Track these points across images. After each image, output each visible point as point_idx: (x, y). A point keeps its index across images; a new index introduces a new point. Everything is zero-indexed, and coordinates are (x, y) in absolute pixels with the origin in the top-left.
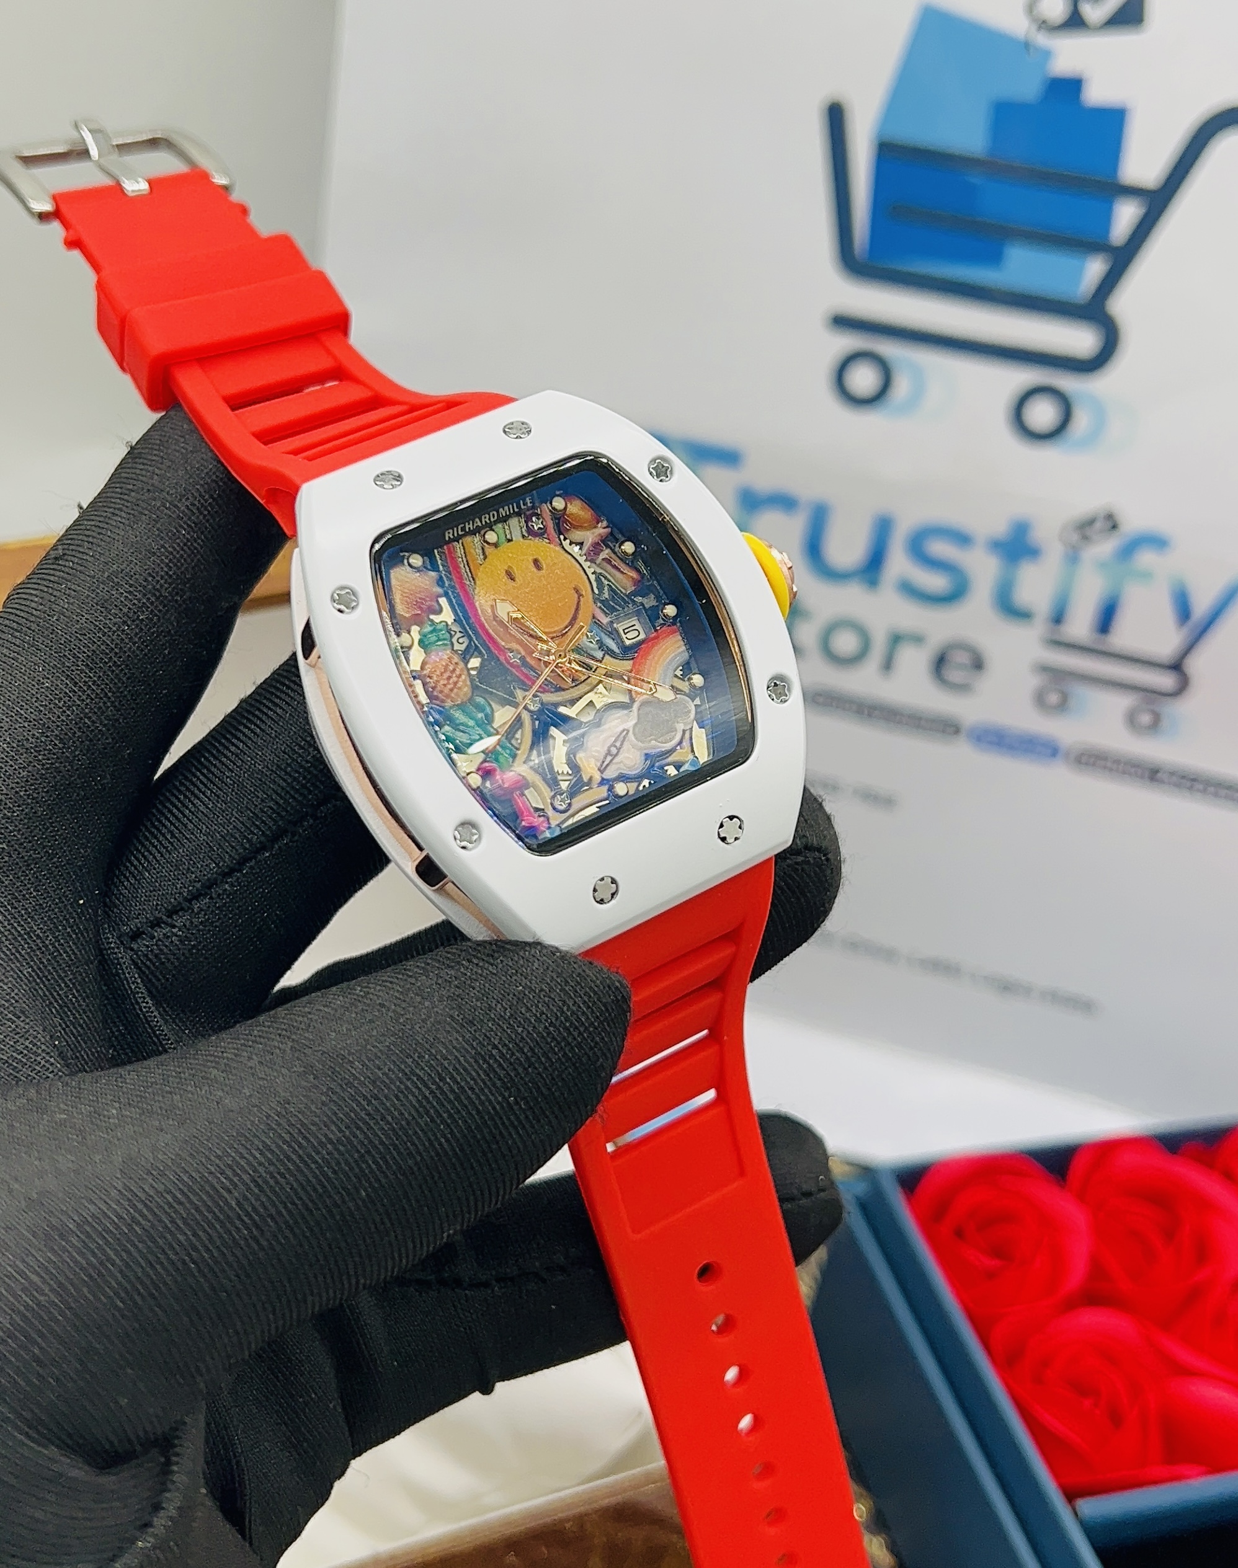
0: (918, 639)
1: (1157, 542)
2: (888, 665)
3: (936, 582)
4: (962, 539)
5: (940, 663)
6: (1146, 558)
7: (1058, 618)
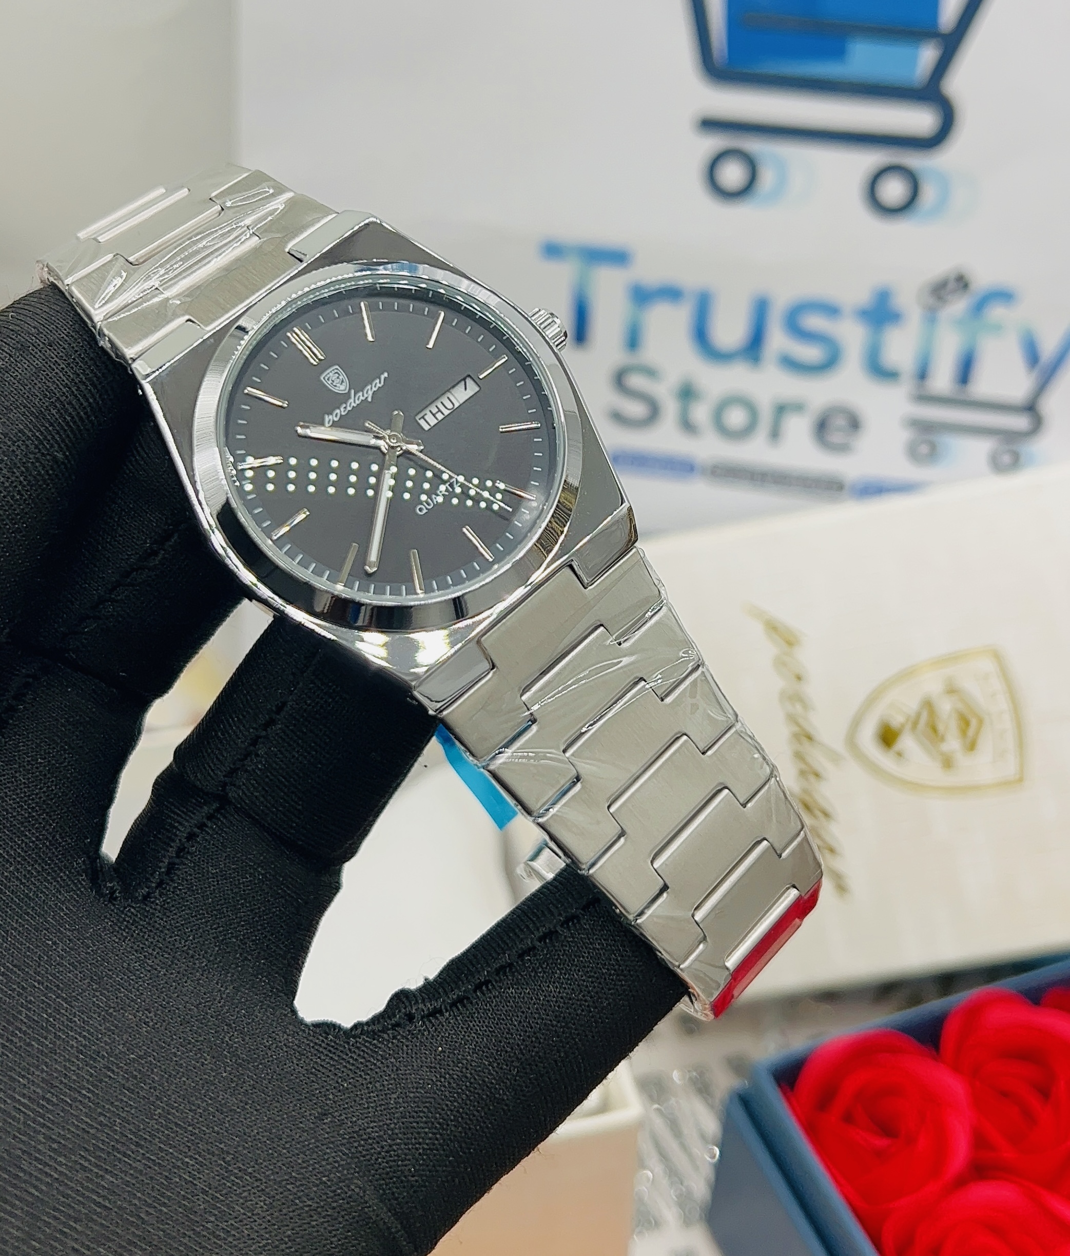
0: (798, 407)
1: (1003, 296)
2: (775, 434)
3: (811, 353)
4: (831, 310)
5: (822, 427)
6: (997, 312)
7: (922, 374)
